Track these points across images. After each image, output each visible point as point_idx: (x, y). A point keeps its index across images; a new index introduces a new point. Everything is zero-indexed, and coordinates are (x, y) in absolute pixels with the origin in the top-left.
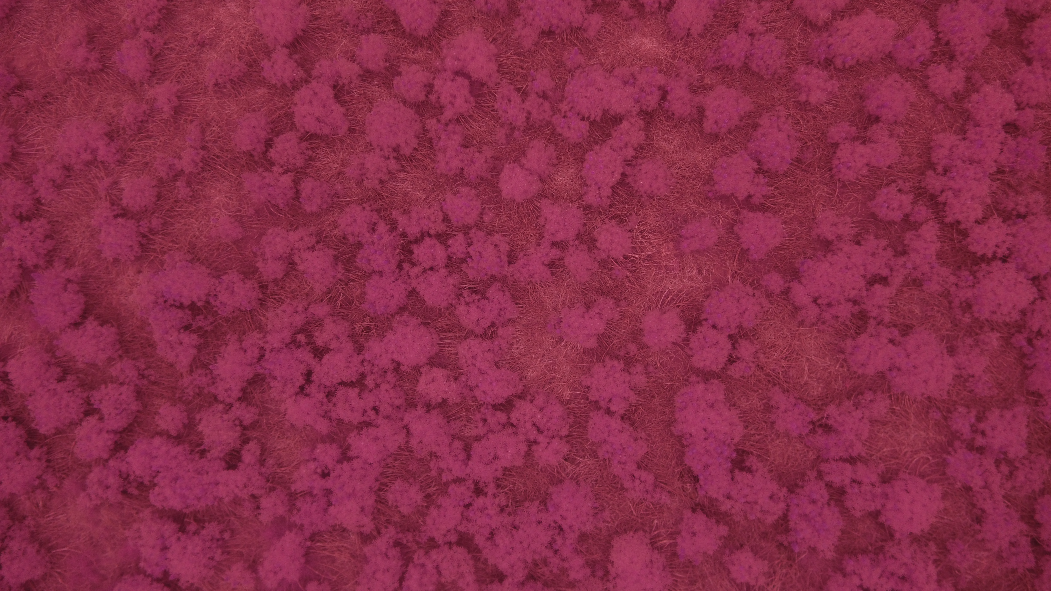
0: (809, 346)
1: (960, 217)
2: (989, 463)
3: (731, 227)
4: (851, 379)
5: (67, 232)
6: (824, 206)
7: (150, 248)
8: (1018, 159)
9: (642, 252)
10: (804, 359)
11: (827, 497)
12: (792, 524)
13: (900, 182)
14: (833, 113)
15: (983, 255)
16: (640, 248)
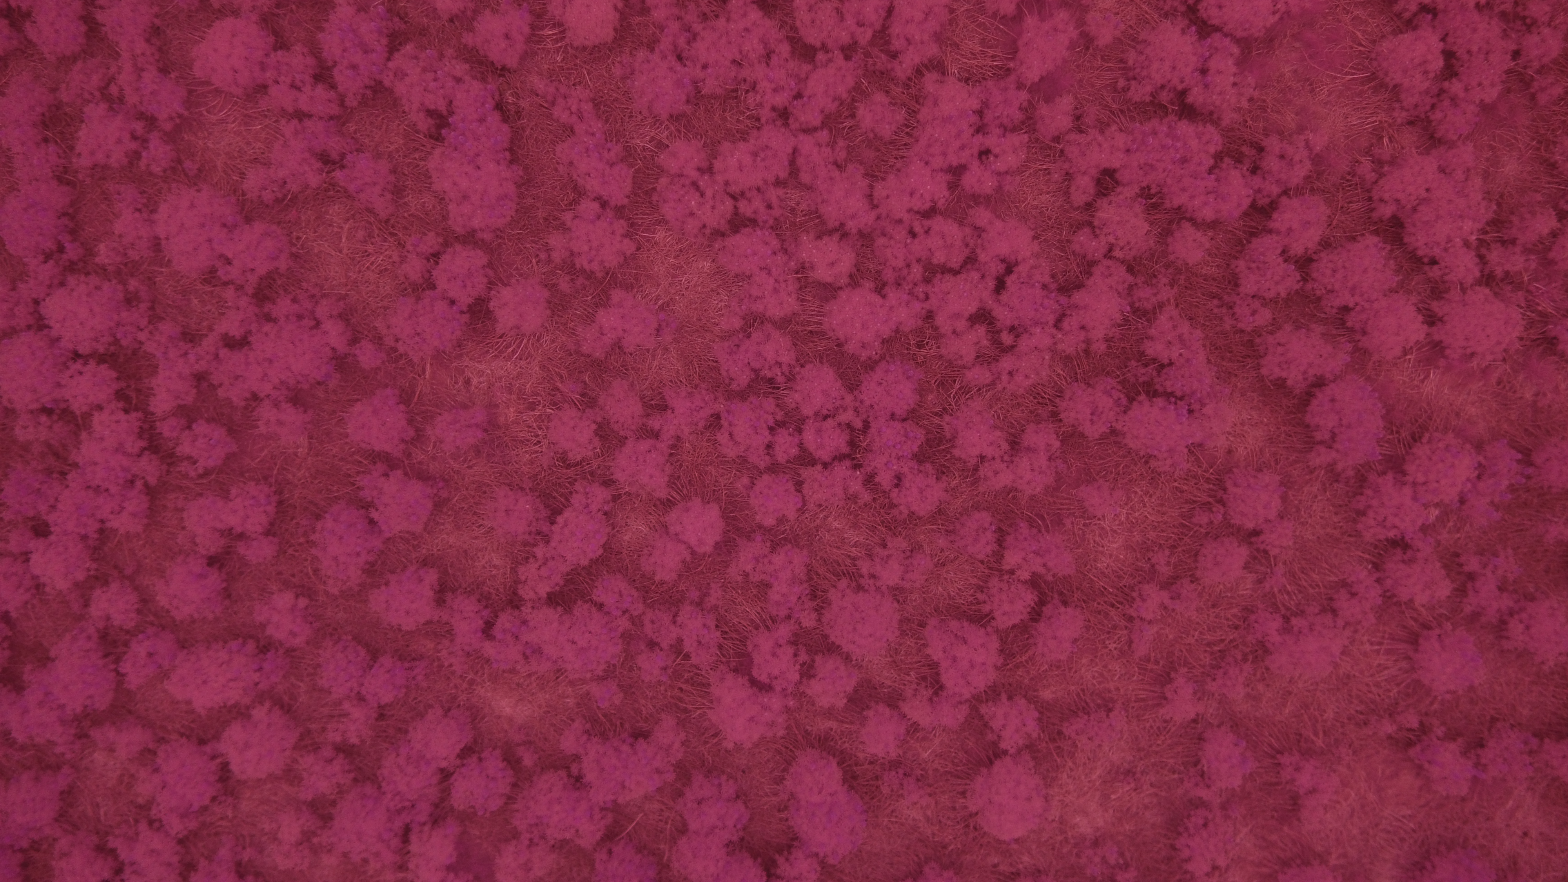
0: (337, 269)
1: (121, 416)
2: (132, 99)
3: (419, 438)
4: (289, 222)
5: (1336, 520)
6: (296, 454)
7: (1214, 485)
8: (38, 486)
9: (540, 415)
10: (345, 251)
11: (336, 72)
12: (384, 41)
13: (193, 474)
14: (269, 579)
15: (98, 363)
16: (543, 421)
